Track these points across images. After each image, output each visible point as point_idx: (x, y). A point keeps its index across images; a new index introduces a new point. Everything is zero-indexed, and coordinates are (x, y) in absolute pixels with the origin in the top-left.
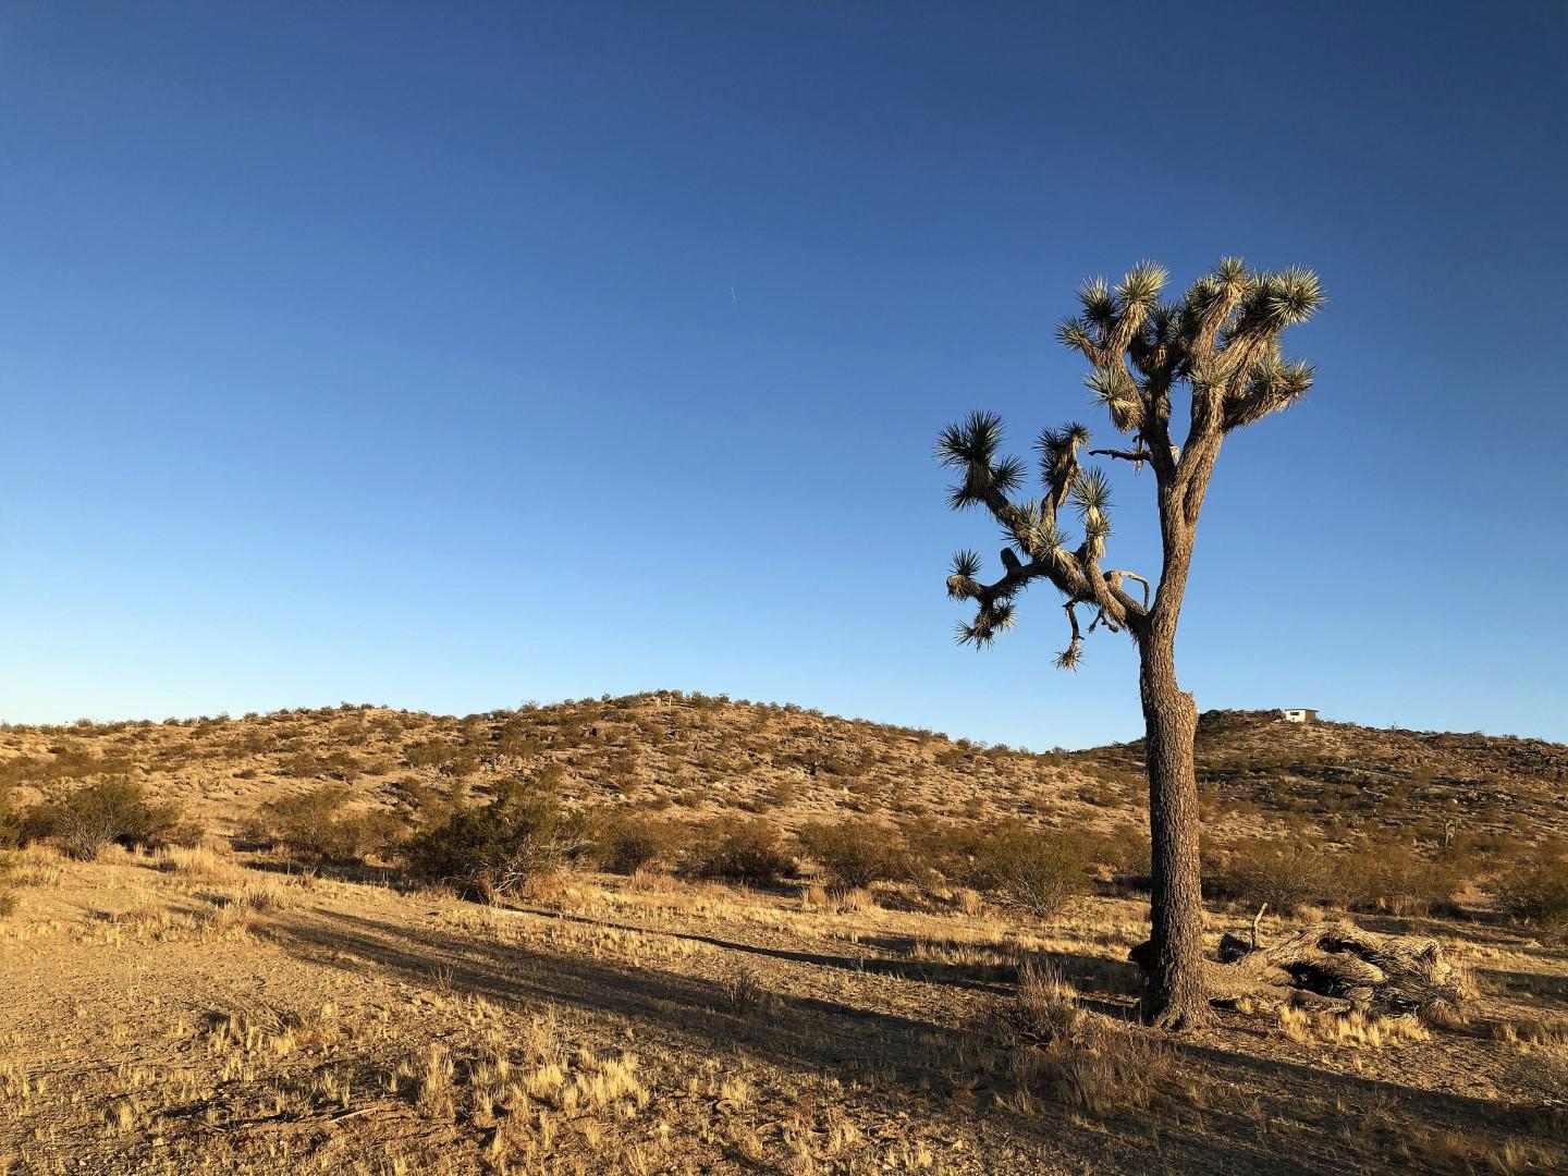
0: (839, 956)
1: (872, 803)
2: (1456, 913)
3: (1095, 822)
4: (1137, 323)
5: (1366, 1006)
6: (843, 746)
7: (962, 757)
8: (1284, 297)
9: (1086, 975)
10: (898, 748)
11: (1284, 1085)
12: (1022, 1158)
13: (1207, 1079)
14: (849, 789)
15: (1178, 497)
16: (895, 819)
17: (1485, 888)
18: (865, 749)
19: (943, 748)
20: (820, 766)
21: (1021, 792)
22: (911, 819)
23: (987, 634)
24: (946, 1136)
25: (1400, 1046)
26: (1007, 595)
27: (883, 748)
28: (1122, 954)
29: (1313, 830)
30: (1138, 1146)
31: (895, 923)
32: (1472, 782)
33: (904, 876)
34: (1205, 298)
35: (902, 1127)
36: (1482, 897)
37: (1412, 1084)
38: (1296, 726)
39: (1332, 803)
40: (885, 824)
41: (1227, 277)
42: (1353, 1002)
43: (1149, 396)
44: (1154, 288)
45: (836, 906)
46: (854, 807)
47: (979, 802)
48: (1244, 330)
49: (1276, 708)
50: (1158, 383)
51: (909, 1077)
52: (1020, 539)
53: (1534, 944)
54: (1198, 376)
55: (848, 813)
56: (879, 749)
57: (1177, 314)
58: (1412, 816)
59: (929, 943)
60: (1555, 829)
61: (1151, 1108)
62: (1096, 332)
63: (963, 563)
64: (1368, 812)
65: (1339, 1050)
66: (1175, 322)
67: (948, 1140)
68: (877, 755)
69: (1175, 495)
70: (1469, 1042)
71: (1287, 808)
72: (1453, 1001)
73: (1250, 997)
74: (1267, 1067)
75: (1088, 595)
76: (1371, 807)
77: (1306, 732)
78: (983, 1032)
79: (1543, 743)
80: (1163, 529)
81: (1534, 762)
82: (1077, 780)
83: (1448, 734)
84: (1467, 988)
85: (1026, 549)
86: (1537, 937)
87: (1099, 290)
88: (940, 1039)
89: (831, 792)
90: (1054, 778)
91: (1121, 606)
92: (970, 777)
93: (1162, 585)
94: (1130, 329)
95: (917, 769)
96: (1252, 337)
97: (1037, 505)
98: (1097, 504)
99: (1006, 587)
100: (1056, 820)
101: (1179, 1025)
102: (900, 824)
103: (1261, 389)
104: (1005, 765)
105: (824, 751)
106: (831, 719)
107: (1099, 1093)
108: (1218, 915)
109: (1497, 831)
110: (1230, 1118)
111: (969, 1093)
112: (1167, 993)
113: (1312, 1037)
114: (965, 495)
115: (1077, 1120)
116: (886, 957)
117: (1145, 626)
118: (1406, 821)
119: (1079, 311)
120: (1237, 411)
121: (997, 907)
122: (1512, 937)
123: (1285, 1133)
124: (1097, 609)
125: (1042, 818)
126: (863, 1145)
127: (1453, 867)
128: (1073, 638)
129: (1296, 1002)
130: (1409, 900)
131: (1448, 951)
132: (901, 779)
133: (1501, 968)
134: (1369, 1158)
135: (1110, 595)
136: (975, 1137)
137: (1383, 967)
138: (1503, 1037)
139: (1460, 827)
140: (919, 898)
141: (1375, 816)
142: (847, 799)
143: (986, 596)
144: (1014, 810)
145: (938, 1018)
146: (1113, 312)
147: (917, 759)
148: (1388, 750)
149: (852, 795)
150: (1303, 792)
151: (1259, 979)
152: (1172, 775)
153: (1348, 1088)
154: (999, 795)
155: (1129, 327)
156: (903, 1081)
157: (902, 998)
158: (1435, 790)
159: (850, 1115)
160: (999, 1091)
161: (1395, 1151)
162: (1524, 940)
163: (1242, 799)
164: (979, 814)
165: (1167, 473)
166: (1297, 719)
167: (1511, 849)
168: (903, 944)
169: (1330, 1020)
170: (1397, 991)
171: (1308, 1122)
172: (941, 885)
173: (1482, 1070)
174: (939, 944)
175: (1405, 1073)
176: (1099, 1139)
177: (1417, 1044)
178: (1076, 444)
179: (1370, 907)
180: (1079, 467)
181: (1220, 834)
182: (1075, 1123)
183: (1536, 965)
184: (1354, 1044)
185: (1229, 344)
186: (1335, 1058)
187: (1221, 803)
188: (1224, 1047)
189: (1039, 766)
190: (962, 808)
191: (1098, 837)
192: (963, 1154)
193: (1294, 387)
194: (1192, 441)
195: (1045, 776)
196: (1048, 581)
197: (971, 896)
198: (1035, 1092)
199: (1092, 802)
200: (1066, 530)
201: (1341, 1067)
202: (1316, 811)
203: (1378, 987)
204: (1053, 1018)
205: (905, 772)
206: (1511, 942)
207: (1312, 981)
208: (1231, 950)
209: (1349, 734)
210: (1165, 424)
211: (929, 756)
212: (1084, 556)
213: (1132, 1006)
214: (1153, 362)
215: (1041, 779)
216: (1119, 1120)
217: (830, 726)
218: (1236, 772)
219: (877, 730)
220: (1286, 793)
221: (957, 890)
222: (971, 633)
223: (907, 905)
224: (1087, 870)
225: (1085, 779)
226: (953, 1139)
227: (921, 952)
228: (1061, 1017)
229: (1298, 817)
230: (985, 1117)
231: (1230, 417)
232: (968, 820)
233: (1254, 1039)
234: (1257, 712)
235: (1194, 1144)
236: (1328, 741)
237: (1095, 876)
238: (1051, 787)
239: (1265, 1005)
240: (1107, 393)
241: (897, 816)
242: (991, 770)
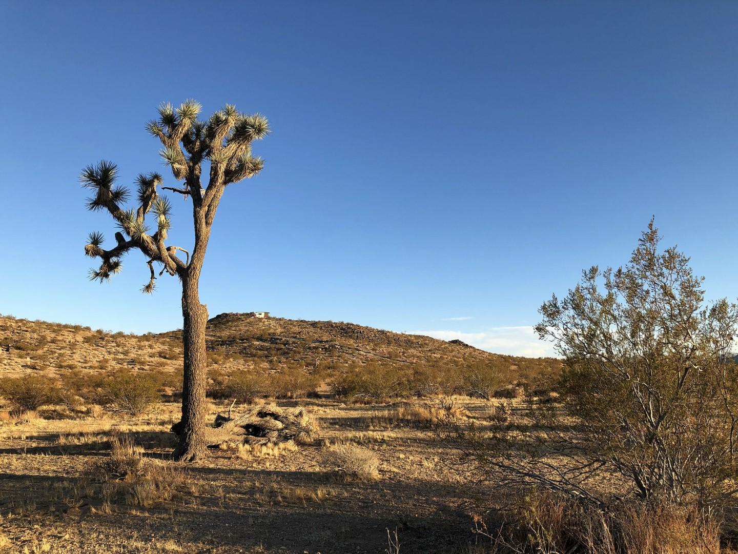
0: (13, 448)
1: (44, 365)
2: (317, 396)
3: (166, 367)
4: (186, 128)
5: (274, 439)
6: (28, 335)
7: (98, 338)
8: (253, 126)
9: (151, 441)
10: (62, 335)
11: (235, 479)
12: (102, 536)
13: (201, 482)
14: (31, 358)
15: (202, 213)
16: (57, 372)
17: (329, 384)
18: (42, 336)
19: (89, 334)
20: (13, 346)
21: (129, 354)
22: (68, 372)
23: (106, 275)
24: (60, 534)
25: (286, 455)
26: (117, 256)
27: (53, 335)
28: (168, 428)
29: (265, 365)
30: (163, 519)
31: (51, 426)
32: (327, 341)
33: (60, 401)
34: (218, 121)
35: (35, 533)
36: (328, 388)
37: (288, 470)
38: (260, 320)
39: (273, 352)
40: (51, 375)
41: (228, 113)
42: (269, 438)
43: (191, 164)
44: (195, 113)
45: (14, 422)
46: (34, 368)
47: (106, 361)
48: (235, 139)
49: (252, 312)
50: (196, 158)
51: (43, 507)
52: (125, 228)
53: (343, 405)
54: (213, 157)
55: (29, 371)
56: (50, 335)
57: (206, 127)
58: (304, 357)
59: (67, 435)
60: (355, 358)
61: (172, 500)
62: (166, 129)
63: (94, 238)
64: (287, 356)
65: (261, 460)
66: (204, 131)
67: (61, 535)
68: (49, 339)
69: (201, 212)
70: (312, 449)
71: (255, 356)
72: (308, 433)
73: (226, 442)
74: (229, 472)
75: (158, 257)
76: (288, 354)
77: (264, 322)
78: (91, 476)
79: (352, 324)
80: (195, 227)
81: (349, 332)
82: (158, 348)
83: (319, 321)
84: (315, 427)
85: (128, 233)
86: (345, 403)
87: (169, 110)
88: (66, 484)
89: (19, 360)
90: (147, 347)
91: (174, 263)
92: (102, 348)
93: (194, 254)
94: (182, 131)
95: (72, 346)
96: (239, 143)
97: (135, 212)
98: (164, 213)
99: (117, 252)
100: (147, 367)
101: (192, 459)
102: (61, 375)
103: (242, 167)
104: (122, 342)
105: (15, 338)
106: (21, 321)
107: (147, 497)
108: (219, 406)
109: (335, 360)
110: (209, 498)
111: (77, 509)
112: (188, 445)
113: (250, 456)
114: (97, 203)
115: (134, 512)
116: (42, 445)
117: (185, 273)
118: (302, 359)
119: (158, 118)
120: (231, 176)
121: (111, 413)
122: (336, 404)
123: (231, 500)
124: (164, 265)
125: (139, 367)
126: (10, 546)
127: (317, 376)
128: (151, 278)
129: (246, 441)
130: (299, 392)
131: (309, 412)
132: (62, 351)
133: (329, 417)
134: (265, 504)
135: (169, 258)
136: (77, 531)
137: (282, 422)
138: (325, 445)
139: (321, 360)
140: (68, 412)
141: (290, 357)
142: (29, 363)
143: (106, 256)
144: (125, 364)
145: (67, 473)
146: (175, 121)
147: (72, 341)
148: (297, 329)
149: (33, 361)
150: (262, 348)
151: (231, 433)
152: (195, 343)
153: (262, 476)
154: (117, 357)
155: (182, 129)
156: (40, 509)
157: (47, 465)
158: (313, 345)
159: (4, 532)
160: (92, 505)
161: (276, 500)
162: (340, 404)
163: (236, 353)
164: (106, 367)
165: (198, 202)
166: (261, 316)
167: (339, 367)
168: (53, 437)
169: (259, 447)
170: (287, 431)
171: (243, 493)
172: (81, 404)
173: (315, 459)
174: (74, 435)
175: (286, 465)
176: (143, 520)
177: (293, 452)
178: (156, 183)
179: (284, 396)
180: (157, 194)
181: (225, 369)
182: (133, 514)
183: (342, 414)
184: (267, 456)
185: (228, 145)
186: (259, 463)
187: (226, 355)
188: (212, 466)
189: (139, 341)
190: (97, 364)
191: (167, 375)
192: (69, 541)
193: (255, 168)
194: (210, 188)
195: (142, 346)
196: (139, 250)
197: (97, 408)
198: (113, 502)
199: (165, 358)
200: (148, 226)
201: (260, 467)
202: (266, 357)
203: (280, 431)
204: (128, 464)
205: (66, 347)
206: (335, 405)
207: (254, 431)
208: (220, 421)
209: (282, 323)
210: (198, 178)
211: (79, 338)
212: (156, 238)
213: (171, 453)
214: (193, 148)
215: (140, 348)
216: (156, 508)
217: (20, 324)
218: (233, 341)
219: (49, 326)
220: (254, 349)
221: (89, 406)
222: (97, 274)
223: (61, 416)
224: (159, 391)
225: (162, 347)
226: (64, 534)
227: (62, 441)
228: (132, 463)
229: (259, 359)
230: (85, 520)
231: (227, 178)
232: (100, 370)
233: (226, 460)
234: (244, 313)
235: (190, 513)
236: (273, 326)
237: (164, 393)
238: (145, 351)
239: (233, 445)
240: (170, 160)
241: (59, 371)
242: (114, 344)
